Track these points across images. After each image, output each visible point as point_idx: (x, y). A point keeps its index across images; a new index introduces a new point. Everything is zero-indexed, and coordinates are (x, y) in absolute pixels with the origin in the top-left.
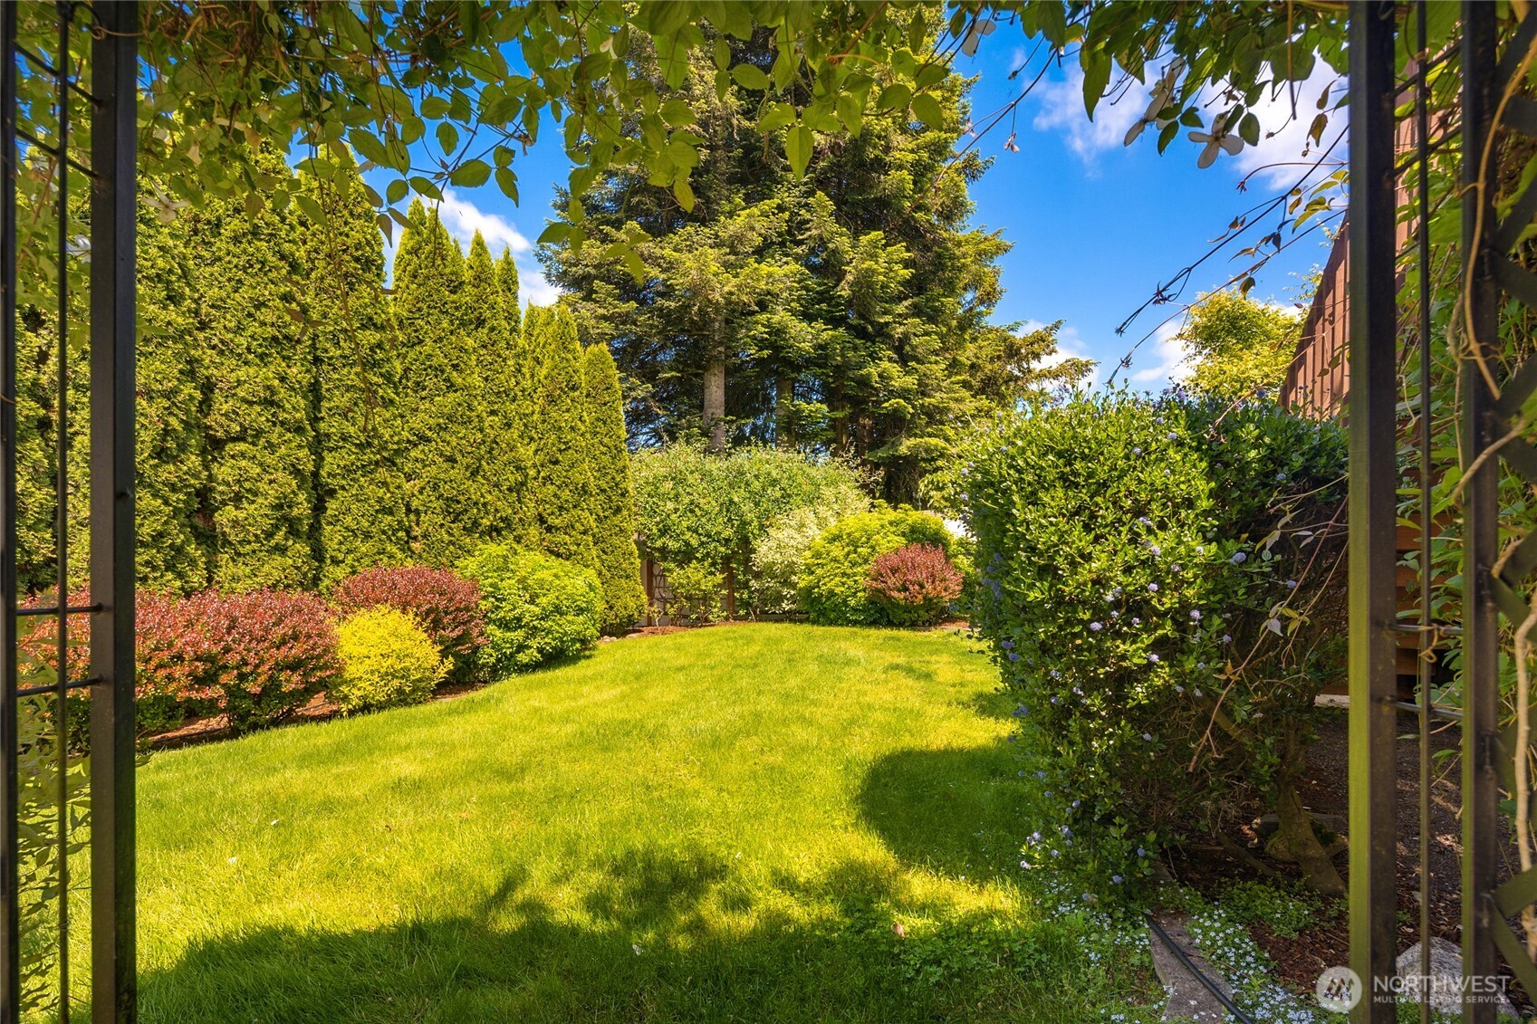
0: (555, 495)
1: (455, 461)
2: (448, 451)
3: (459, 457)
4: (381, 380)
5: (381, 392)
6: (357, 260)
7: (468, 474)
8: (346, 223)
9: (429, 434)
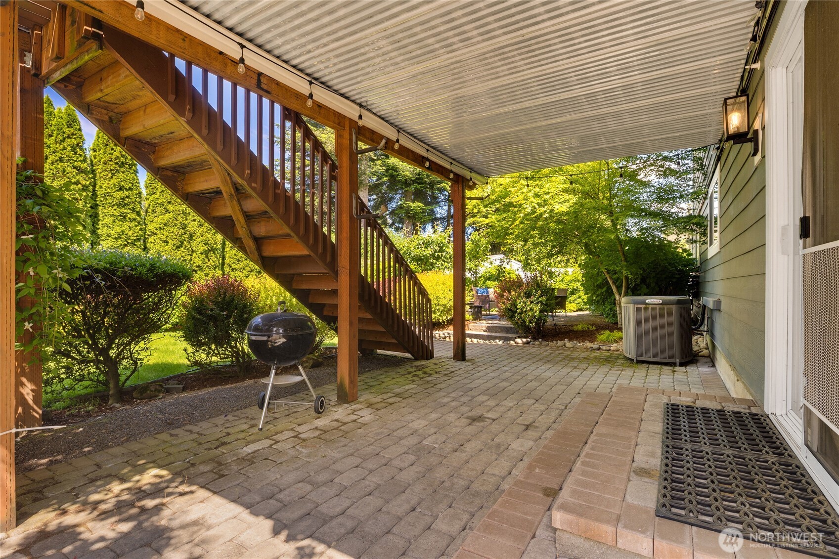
0: (235, 255)
1: (168, 242)
2: (164, 238)
3: (170, 241)
4: (129, 211)
5: (129, 216)
6: (117, 163)
7: (175, 248)
8: (112, 149)
9: (156, 231)
